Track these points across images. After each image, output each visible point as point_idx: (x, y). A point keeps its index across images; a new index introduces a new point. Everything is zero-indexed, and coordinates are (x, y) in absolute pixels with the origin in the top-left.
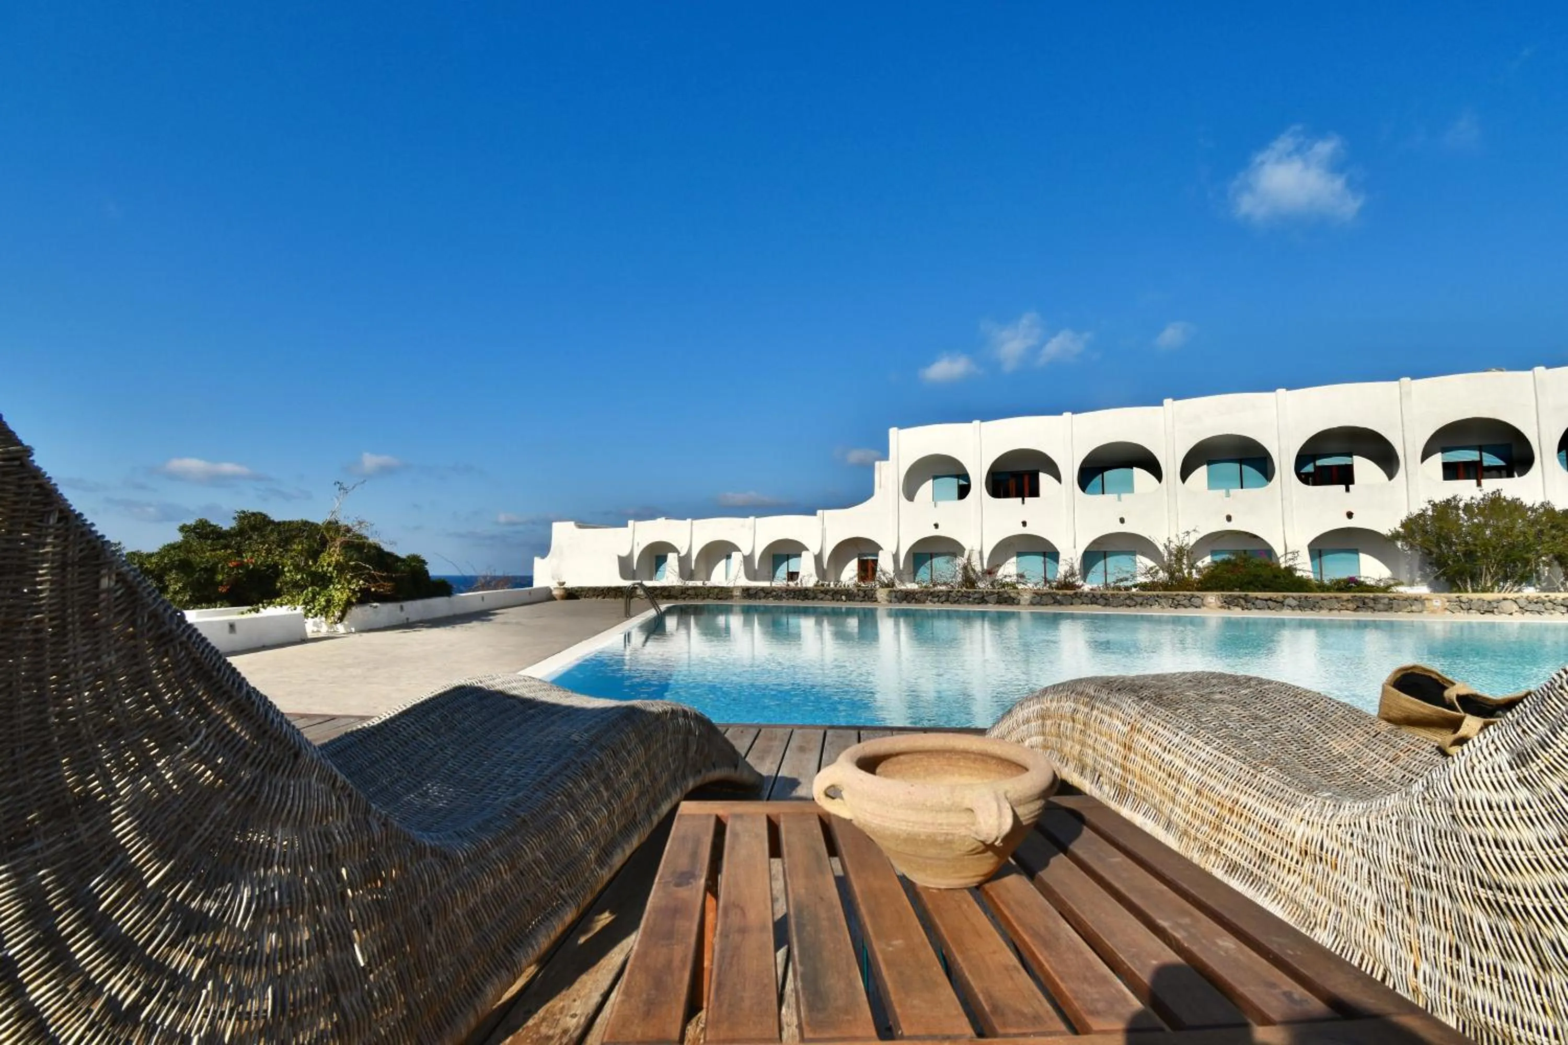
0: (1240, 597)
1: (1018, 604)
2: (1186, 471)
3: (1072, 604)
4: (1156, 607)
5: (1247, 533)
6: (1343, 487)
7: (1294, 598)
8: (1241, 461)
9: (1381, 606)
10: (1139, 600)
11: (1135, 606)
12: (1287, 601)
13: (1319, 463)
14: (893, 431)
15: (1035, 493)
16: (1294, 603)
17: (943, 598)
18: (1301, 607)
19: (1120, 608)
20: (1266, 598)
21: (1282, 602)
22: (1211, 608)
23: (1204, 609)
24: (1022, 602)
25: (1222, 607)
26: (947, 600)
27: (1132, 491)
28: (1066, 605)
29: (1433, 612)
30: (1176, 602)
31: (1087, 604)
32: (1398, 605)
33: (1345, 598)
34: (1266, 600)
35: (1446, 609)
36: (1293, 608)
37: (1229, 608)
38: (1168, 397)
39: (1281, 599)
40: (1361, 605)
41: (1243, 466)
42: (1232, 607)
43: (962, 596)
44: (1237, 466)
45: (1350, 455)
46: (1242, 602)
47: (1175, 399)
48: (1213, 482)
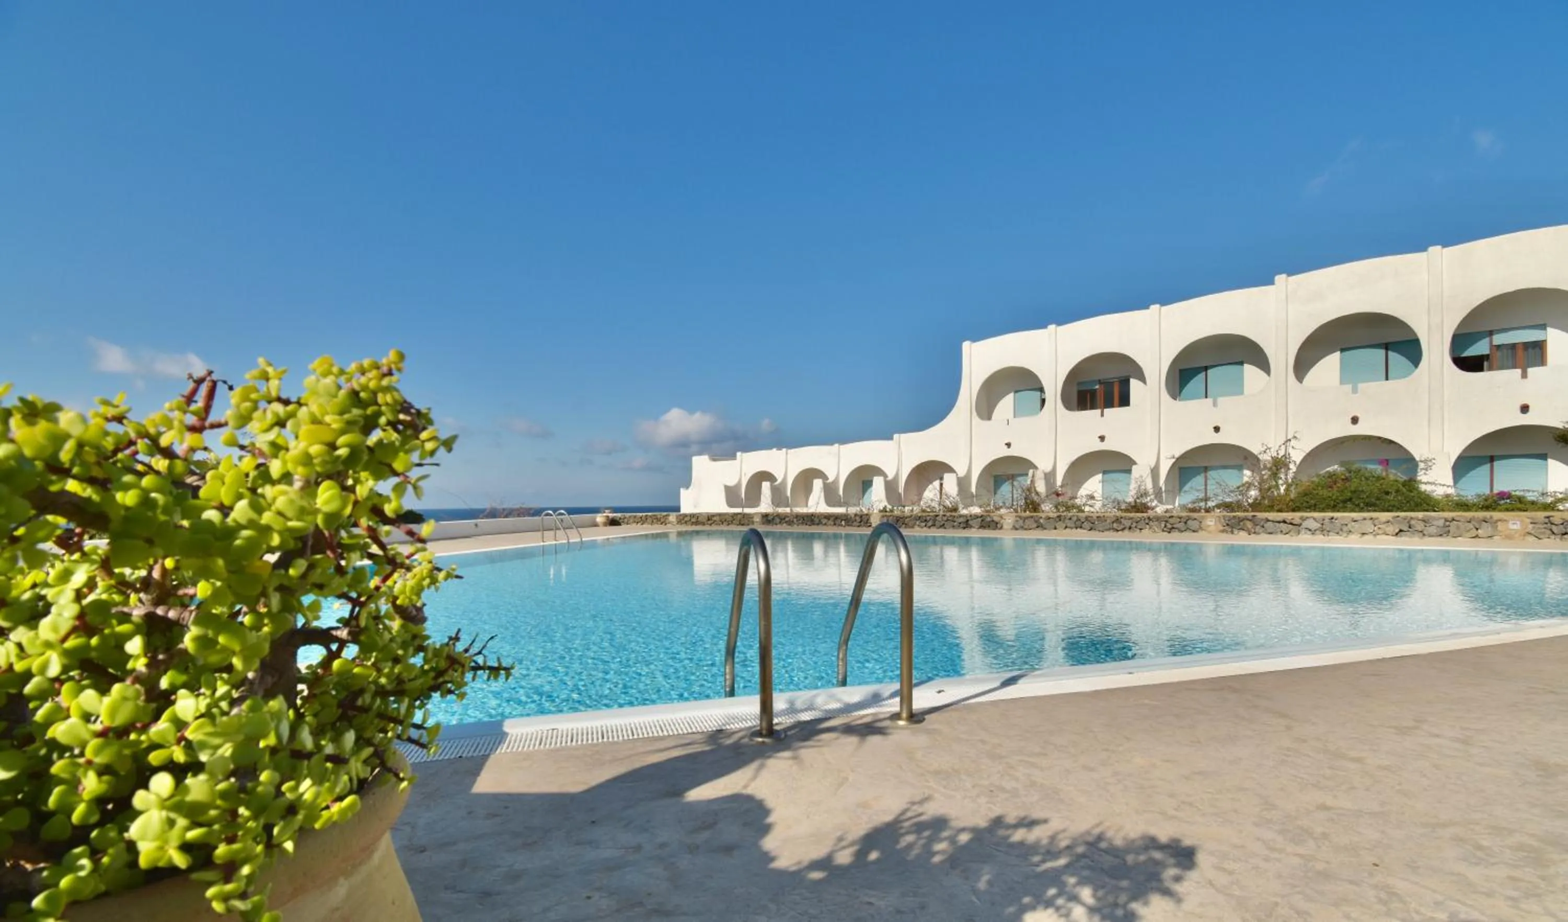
0: (1246, 519)
1: (1001, 528)
2: (1303, 364)
3: (1055, 528)
4: (1146, 531)
5: (1380, 438)
6: (1519, 371)
7: (1315, 519)
8: (1387, 347)
9: (1432, 530)
10: (1127, 523)
11: (1123, 529)
12: (1305, 524)
13: (1499, 339)
14: (966, 345)
15: (1125, 401)
16: (1314, 525)
17: (930, 524)
18: (1323, 530)
19: (1106, 533)
20: (1278, 519)
21: (1300, 525)
22: (1210, 532)
23: (1201, 533)
24: (1005, 526)
25: (1223, 531)
26: (934, 525)
27: (1241, 392)
28: (1050, 529)
29: (1509, 537)
30: (1169, 526)
31: (1072, 528)
32: (1458, 528)
33: (1384, 520)
34: (1279, 522)
35: (1529, 533)
36: (1313, 532)
37: (1232, 532)
38: (1280, 273)
39: (1297, 521)
40: (1405, 528)
41: (1390, 353)
42: (1236, 531)
43: (948, 520)
44: (1381, 353)
45: (1543, 327)
46: (1249, 525)
47: (1290, 274)
48: (1347, 375)
